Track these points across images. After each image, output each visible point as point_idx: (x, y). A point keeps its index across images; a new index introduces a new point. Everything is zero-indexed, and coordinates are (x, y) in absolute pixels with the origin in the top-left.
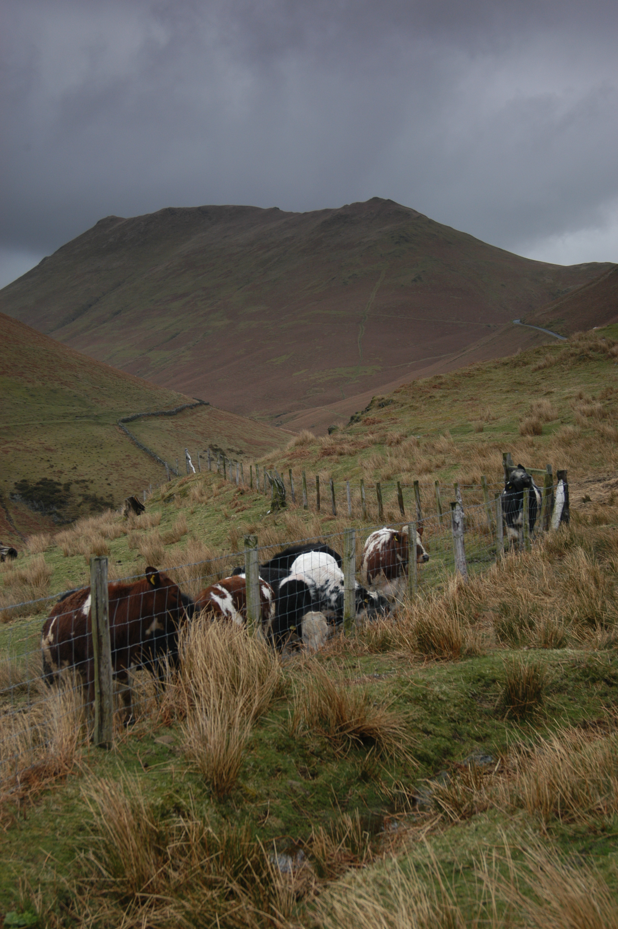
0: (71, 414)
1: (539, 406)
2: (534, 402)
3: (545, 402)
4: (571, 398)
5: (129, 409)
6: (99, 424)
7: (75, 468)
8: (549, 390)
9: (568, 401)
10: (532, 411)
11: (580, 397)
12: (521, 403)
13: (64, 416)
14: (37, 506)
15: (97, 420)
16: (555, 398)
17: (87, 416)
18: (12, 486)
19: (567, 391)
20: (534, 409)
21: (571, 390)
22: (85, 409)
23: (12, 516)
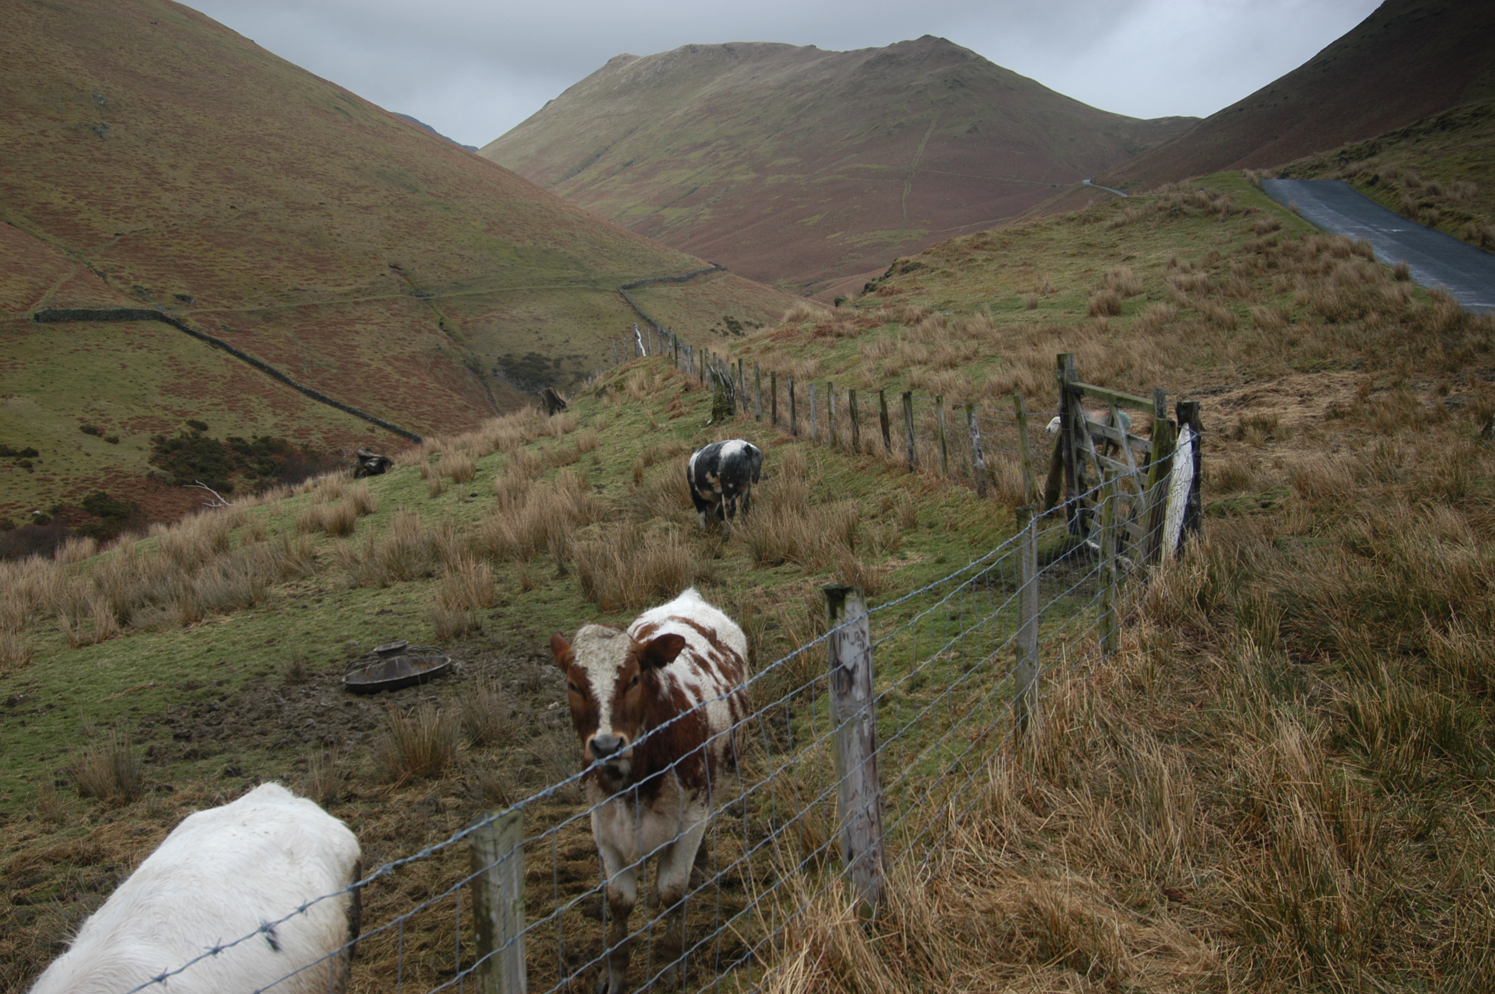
0: (565, 278)
1: (1116, 275)
2: (1110, 270)
3: (1125, 270)
4: (1159, 265)
5: (632, 274)
6: (596, 290)
7: (567, 341)
8: (1130, 254)
9: (1157, 270)
10: (1106, 281)
11: (1173, 263)
12: (1090, 270)
13: (557, 281)
14: (523, 384)
15: (595, 286)
16: (1137, 265)
17: (584, 282)
18: (495, 361)
19: (1153, 256)
20: (1109, 278)
21: (1160, 254)
22: (582, 273)
23: (494, 395)
